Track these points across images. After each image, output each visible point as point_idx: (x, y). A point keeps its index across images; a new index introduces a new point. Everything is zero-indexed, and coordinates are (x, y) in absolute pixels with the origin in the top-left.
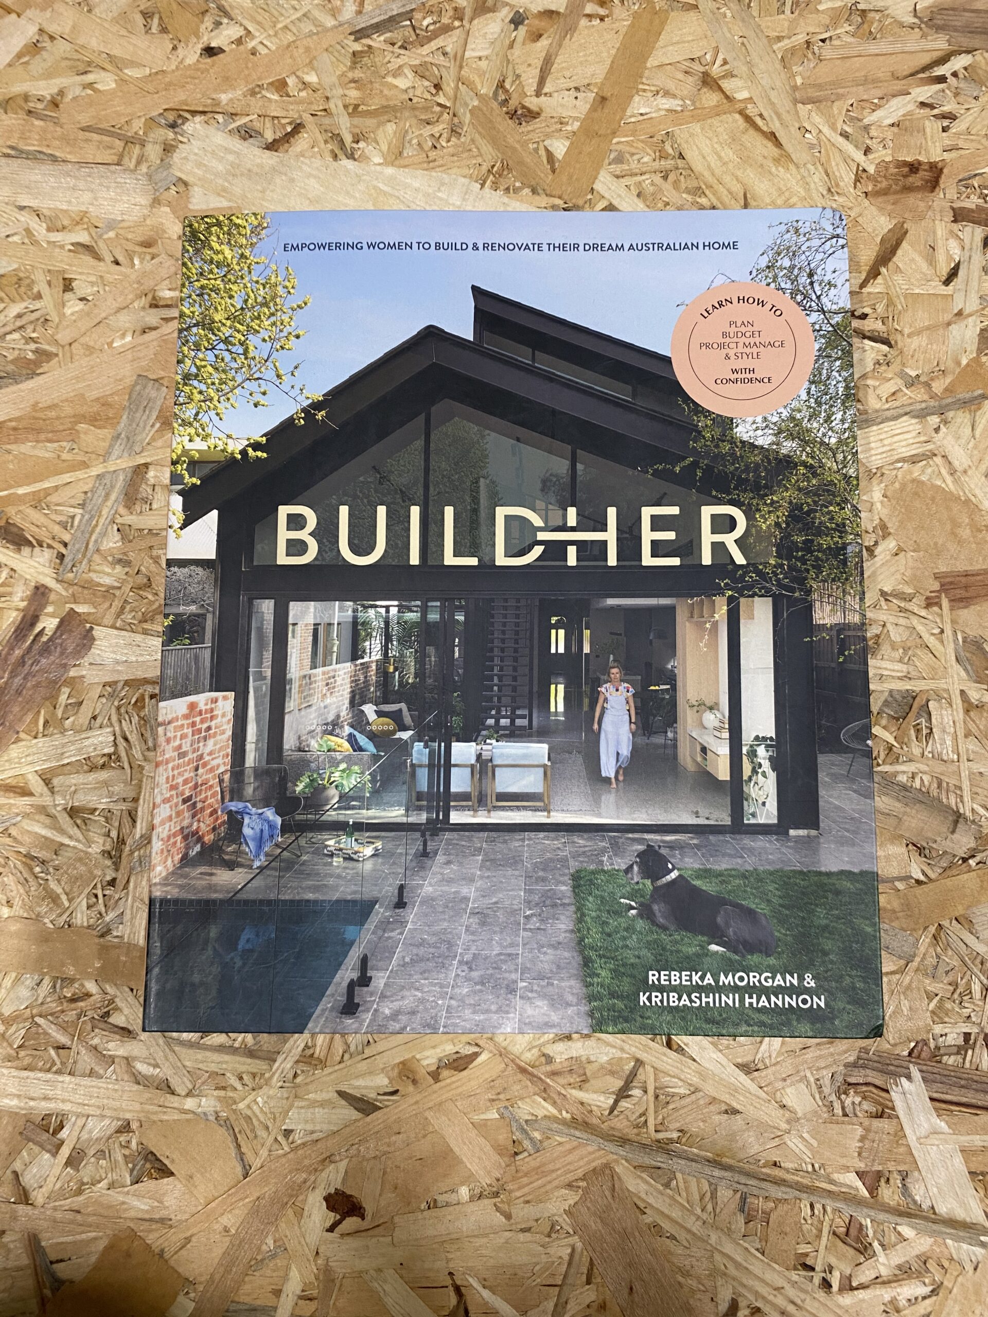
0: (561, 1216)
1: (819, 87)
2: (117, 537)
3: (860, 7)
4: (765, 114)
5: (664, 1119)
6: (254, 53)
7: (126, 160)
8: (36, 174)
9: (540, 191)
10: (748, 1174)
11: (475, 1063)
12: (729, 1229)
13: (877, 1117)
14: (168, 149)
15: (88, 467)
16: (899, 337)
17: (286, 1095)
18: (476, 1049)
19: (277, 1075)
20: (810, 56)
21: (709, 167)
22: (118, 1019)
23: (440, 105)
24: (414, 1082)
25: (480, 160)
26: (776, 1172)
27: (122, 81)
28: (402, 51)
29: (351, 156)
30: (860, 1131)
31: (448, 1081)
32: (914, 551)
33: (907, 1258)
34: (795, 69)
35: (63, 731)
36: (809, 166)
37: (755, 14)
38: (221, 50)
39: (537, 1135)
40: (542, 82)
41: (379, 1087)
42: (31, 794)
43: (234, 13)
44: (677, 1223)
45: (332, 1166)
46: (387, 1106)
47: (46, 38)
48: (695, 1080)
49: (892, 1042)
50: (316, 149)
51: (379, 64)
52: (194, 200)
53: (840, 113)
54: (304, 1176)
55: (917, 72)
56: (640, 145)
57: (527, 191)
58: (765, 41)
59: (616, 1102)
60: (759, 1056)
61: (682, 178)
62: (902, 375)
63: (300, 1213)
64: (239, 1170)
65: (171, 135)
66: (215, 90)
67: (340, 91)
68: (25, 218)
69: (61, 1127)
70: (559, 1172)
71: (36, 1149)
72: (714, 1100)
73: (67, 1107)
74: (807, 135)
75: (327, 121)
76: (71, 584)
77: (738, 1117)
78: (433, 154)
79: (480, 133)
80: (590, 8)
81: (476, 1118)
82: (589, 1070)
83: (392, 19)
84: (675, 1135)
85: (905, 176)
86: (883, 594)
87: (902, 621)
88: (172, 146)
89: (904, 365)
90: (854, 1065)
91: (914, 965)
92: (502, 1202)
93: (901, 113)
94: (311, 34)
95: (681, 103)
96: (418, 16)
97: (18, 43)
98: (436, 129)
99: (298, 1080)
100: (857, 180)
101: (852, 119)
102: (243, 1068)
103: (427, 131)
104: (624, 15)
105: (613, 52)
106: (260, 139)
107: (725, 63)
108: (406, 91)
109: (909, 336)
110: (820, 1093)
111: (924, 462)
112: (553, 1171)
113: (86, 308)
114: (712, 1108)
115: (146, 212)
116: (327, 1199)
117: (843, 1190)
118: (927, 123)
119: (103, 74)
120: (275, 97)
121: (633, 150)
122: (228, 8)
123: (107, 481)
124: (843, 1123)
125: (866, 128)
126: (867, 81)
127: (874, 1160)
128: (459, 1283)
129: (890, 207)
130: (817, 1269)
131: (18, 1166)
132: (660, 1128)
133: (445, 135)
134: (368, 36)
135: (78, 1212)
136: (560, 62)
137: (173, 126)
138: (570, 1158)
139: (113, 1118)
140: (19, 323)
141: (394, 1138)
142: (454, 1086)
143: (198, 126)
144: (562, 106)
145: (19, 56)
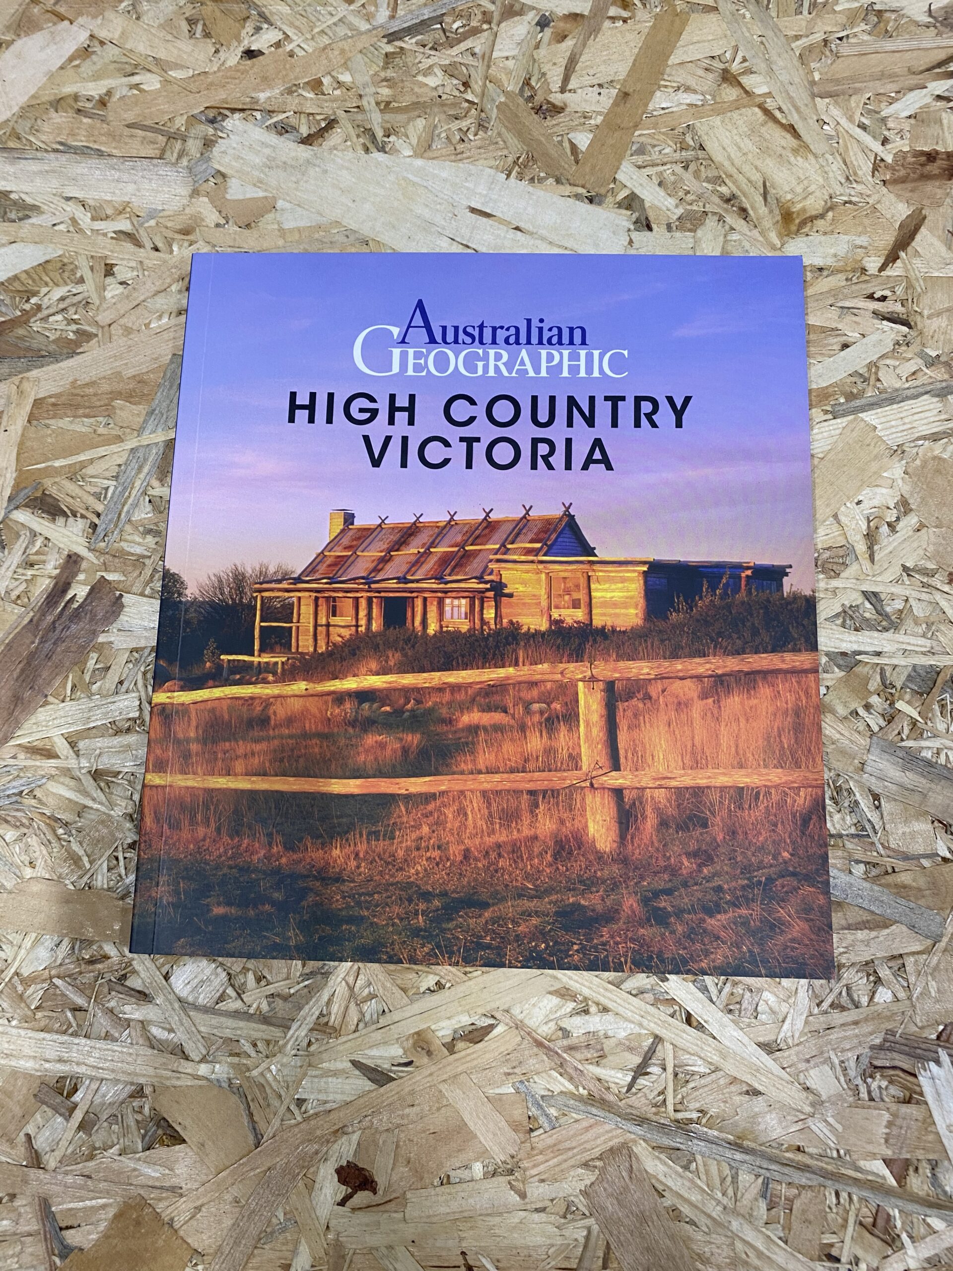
0: (576, 1196)
1: (837, 81)
2: (149, 508)
3: (876, 7)
4: (784, 108)
5: (683, 1098)
6: (291, 54)
7: (168, 154)
8: (83, 168)
9: (564, 181)
10: (772, 1159)
11: (491, 1036)
12: (751, 1215)
13: (904, 1102)
14: (208, 144)
15: (122, 441)
16: (918, 318)
17: (299, 1064)
18: (492, 1021)
19: (291, 1043)
20: (828, 53)
21: (729, 158)
22: (134, 982)
23: (467, 101)
24: (429, 1053)
25: (505, 152)
26: (799, 1157)
27: (166, 82)
28: (433, 52)
29: (382, 149)
30: (886, 1116)
31: (463, 1053)
32: (936, 527)
33: (937, 1251)
34: (813, 65)
35: (90, 695)
36: (827, 156)
37: (774, 14)
38: (260, 53)
39: (553, 1112)
40: (566, 79)
41: (393, 1058)
42: (57, 757)
43: (274, 19)
44: (696, 1207)
45: (345, 1137)
46: (401, 1078)
47: (97, 43)
48: (716, 1059)
49: (920, 1024)
50: (349, 143)
51: (410, 64)
52: (229, 191)
53: (858, 106)
54: (316, 1147)
55: (934, 68)
56: (662, 137)
57: (551, 181)
58: (783, 39)
59: (634, 1079)
60: (782, 1035)
61: (702, 168)
62: (922, 355)
63: (311, 1185)
64: (251, 1139)
65: (211, 131)
66: (254, 90)
67: (372, 90)
68: (72, 209)
69: (75, 1090)
70: (575, 1151)
71: (50, 1112)
72: (734, 1080)
73: (82, 1070)
74: (825, 127)
75: (360, 117)
76: (102, 553)
77: (760, 1098)
78: (460, 147)
79: (506, 127)
80: (613, 11)
81: (491, 1092)
82: (608, 1045)
83: (423, 22)
84: (695, 1115)
85: (922, 165)
86: (905, 568)
87: (924, 596)
88: (212, 141)
89: (924, 345)
90: (880, 1048)
91: (942, 944)
92: (517, 1180)
93: (918, 105)
94: (346, 38)
95: (701, 97)
96: (447, 19)
97: (70, 47)
98: (464, 124)
99: (312, 1048)
100: (875, 169)
101: (869, 112)
102: (256, 1035)
103: (455, 125)
104: (646, 16)
105: (636, 50)
106: (295, 134)
107: (745, 60)
108: (436, 88)
109: (929, 317)
110: (845, 1075)
111: (946, 440)
112: (569, 1149)
113: (126, 292)
114: (733, 1088)
115: (185, 202)
116: (339, 1171)
117: (870, 1178)
118: (944, 115)
119: (149, 75)
120: (311, 95)
121: (656, 143)
122: (268, 14)
123: (140, 454)
124: (869, 1107)
125: (884, 120)
126: (882, 76)
127: (901, 1148)
128: (471, 1263)
129: (909, 194)
130: (843, 1260)
131: (30, 1129)
132: (679, 1107)
133: (473, 129)
134: (401, 39)
135: (89, 1177)
136: (585, 59)
137: (212, 121)
138: (585, 1137)
139: (127, 1083)
140: (61, 306)
141: (407, 1111)
142: (468, 1059)
143: (237, 122)
144: (586, 101)
145: (71, 59)
